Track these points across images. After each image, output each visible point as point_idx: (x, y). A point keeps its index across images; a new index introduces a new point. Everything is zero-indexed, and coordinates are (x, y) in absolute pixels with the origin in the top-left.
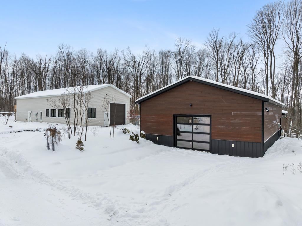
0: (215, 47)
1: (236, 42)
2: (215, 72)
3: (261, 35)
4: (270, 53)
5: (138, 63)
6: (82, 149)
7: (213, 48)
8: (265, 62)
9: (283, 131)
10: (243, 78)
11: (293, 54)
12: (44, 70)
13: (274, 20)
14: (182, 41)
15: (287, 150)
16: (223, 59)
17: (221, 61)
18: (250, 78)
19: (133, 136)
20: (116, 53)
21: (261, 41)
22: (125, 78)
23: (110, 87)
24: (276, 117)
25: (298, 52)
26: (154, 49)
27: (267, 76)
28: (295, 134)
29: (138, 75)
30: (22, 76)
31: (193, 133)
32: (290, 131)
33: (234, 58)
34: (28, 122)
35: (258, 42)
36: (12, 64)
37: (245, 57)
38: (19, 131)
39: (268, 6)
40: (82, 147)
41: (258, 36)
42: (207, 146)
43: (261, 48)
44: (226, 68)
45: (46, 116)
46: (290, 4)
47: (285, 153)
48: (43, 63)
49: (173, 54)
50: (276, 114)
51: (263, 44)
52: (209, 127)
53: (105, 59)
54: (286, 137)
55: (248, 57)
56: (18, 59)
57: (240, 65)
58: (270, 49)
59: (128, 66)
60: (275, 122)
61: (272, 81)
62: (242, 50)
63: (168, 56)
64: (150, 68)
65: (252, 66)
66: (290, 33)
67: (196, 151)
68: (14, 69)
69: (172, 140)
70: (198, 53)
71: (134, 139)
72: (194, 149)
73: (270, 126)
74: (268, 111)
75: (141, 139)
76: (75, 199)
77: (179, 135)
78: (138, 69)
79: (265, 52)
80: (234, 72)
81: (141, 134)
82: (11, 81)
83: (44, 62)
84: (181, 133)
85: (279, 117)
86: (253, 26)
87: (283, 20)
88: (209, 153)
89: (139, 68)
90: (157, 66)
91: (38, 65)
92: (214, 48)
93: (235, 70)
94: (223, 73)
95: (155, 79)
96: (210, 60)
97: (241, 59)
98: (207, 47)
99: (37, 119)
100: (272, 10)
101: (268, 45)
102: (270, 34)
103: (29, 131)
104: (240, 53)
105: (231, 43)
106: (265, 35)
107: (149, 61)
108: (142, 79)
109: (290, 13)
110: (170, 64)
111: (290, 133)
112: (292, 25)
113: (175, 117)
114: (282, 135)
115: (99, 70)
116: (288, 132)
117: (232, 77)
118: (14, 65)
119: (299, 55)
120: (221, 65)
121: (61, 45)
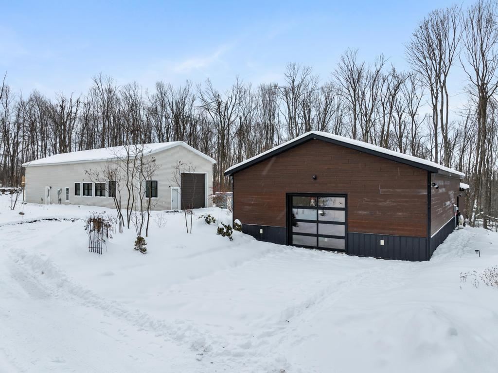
0: (352, 79)
1: (385, 71)
2: (351, 120)
3: (425, 59)
4: (440, 89)
5: (224, 105)
6: (144, 251)
7: (347, 80)
8: (433, 103)
9: (462, 217)
10: (397, 129)
11: (477, 90)
12: (69, 118)
13: (446, 35)
14: (296, 69)
15: (468, 248)
16: (363, 98)
17: (360, 102)
18: (408, 128)
19: (223, 229)
20: (187, 88)
21: (426, 69)
22: (202, 129)
23: (181, 146)
24: (450, 195)
25: (486, 87)
26: (250, 83)
27: (436, 126)
28: (482, 220)
29: (224, 125)
30: (33, 128)
31: (318, 222)
32: (473, 217)
33: (383, 96)
34: (45, 204)
35: (421, 70)
36: (16, 107)
37: (400, 94)
38: (35, 221)
39: (436, 13)
40: (144, 246)
41: (420, 61)
42: (341, 244)
43: (425, 81)
44: (369, 112)
45: (76, 194)
46: (471, 10)
47: (464, 253)
48: (68, 106)
49: (283, 90)
50: (450, 190)
51: (429, 75)
52: (343, 212)
53: (169, 98)
54: (467, 226)
55: (405, 95)
56: (26, 99)
57: (392, 108)
58: (440, 82)
59: (208, 111)
60: (448, 203)
61: (445, 135)
62: (396, 83)
63: (274, 93)
64: (244, 114)
65: (411, 110)
66: (473, 57)
67: (323, 251)
68: (18, 116)
69: (285, 234)
70: (322, 88)
71: (225, 233)
72: (321, 249)
73: (440, 210)
74: (437, 188)
75: (235, 233)
76: (143, 329)
77: (295, 225)
78: (225, 115)
79: (432, 88)
80: (382, 119)
81: (235, 225)
82: (13, 135)
83: (69, 104)
84: (299, 223)
85: (454, 194)
86: (412, 44)
87: (461, 36)
88: (344, 254)
89: (226, 113)
90: (257, 109)
91: (59, 109)
92: (349, 80)
93: (384, 116)
94: (363, 121)
95: (252, 132)
96: (342, 99)
97: (393, 98)
98: (339, 79)
99: (60, 200)
100: (442, 19)
101: (436, 76)
102: (441, 59)
103: (51, 220)
104: (391, 88)
105: (378, 72)
106: (432, 60)
107: (242, 102)
108: (231, 131)
109: (472, 24)
110: (277, 106)
111: (473, 219)
112: (475, 44)
113: (289, 197)
114: (460, 224)
115: (160, 116)
116: (471, 218)
117: (378, 128)
118: (19, 109)
119: (487, 93)
120: (361, 109)
121: (98, 76)
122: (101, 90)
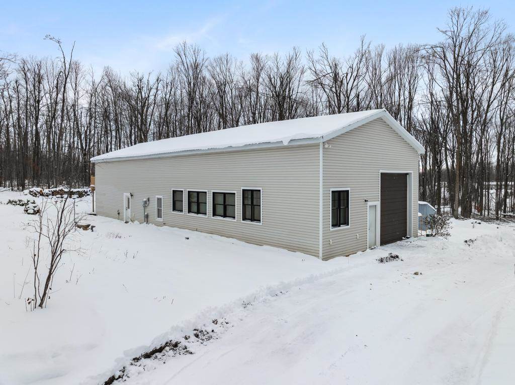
23: (381, 120)
26: (382, 44)
30: (106, 115)
45: (174, 209)
59: (321, 86)
82: (86, 127)
83: (146, 86)
99: (147, 217)
121: (182, 47)
122: (185, 65)
